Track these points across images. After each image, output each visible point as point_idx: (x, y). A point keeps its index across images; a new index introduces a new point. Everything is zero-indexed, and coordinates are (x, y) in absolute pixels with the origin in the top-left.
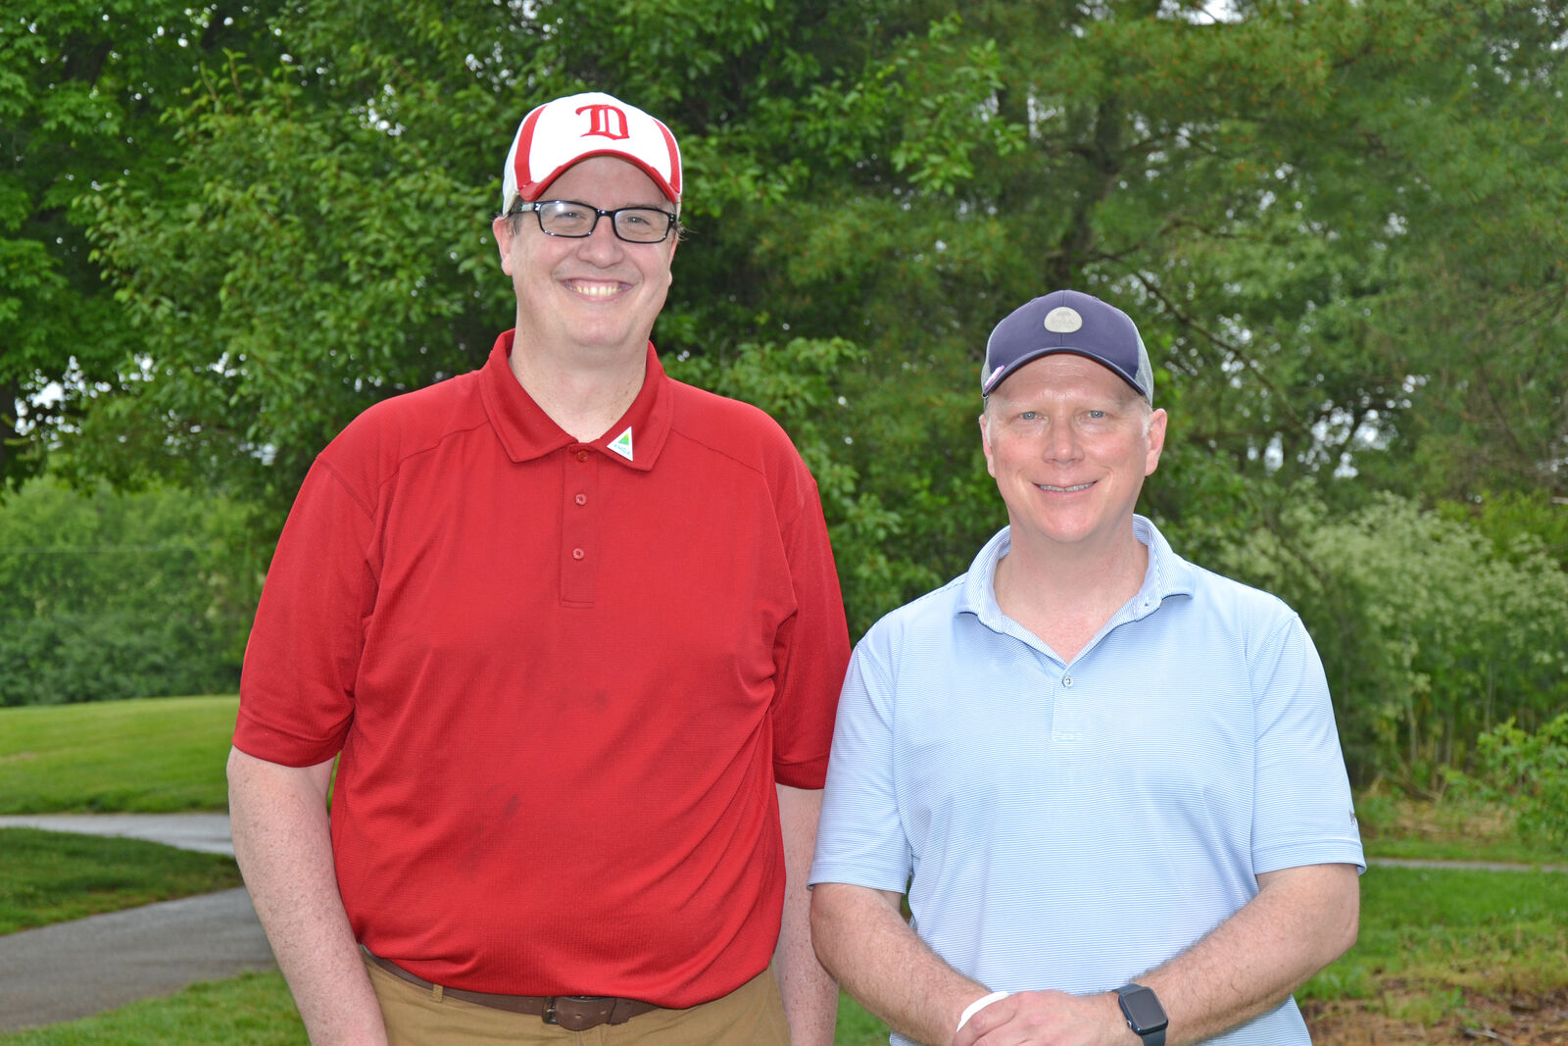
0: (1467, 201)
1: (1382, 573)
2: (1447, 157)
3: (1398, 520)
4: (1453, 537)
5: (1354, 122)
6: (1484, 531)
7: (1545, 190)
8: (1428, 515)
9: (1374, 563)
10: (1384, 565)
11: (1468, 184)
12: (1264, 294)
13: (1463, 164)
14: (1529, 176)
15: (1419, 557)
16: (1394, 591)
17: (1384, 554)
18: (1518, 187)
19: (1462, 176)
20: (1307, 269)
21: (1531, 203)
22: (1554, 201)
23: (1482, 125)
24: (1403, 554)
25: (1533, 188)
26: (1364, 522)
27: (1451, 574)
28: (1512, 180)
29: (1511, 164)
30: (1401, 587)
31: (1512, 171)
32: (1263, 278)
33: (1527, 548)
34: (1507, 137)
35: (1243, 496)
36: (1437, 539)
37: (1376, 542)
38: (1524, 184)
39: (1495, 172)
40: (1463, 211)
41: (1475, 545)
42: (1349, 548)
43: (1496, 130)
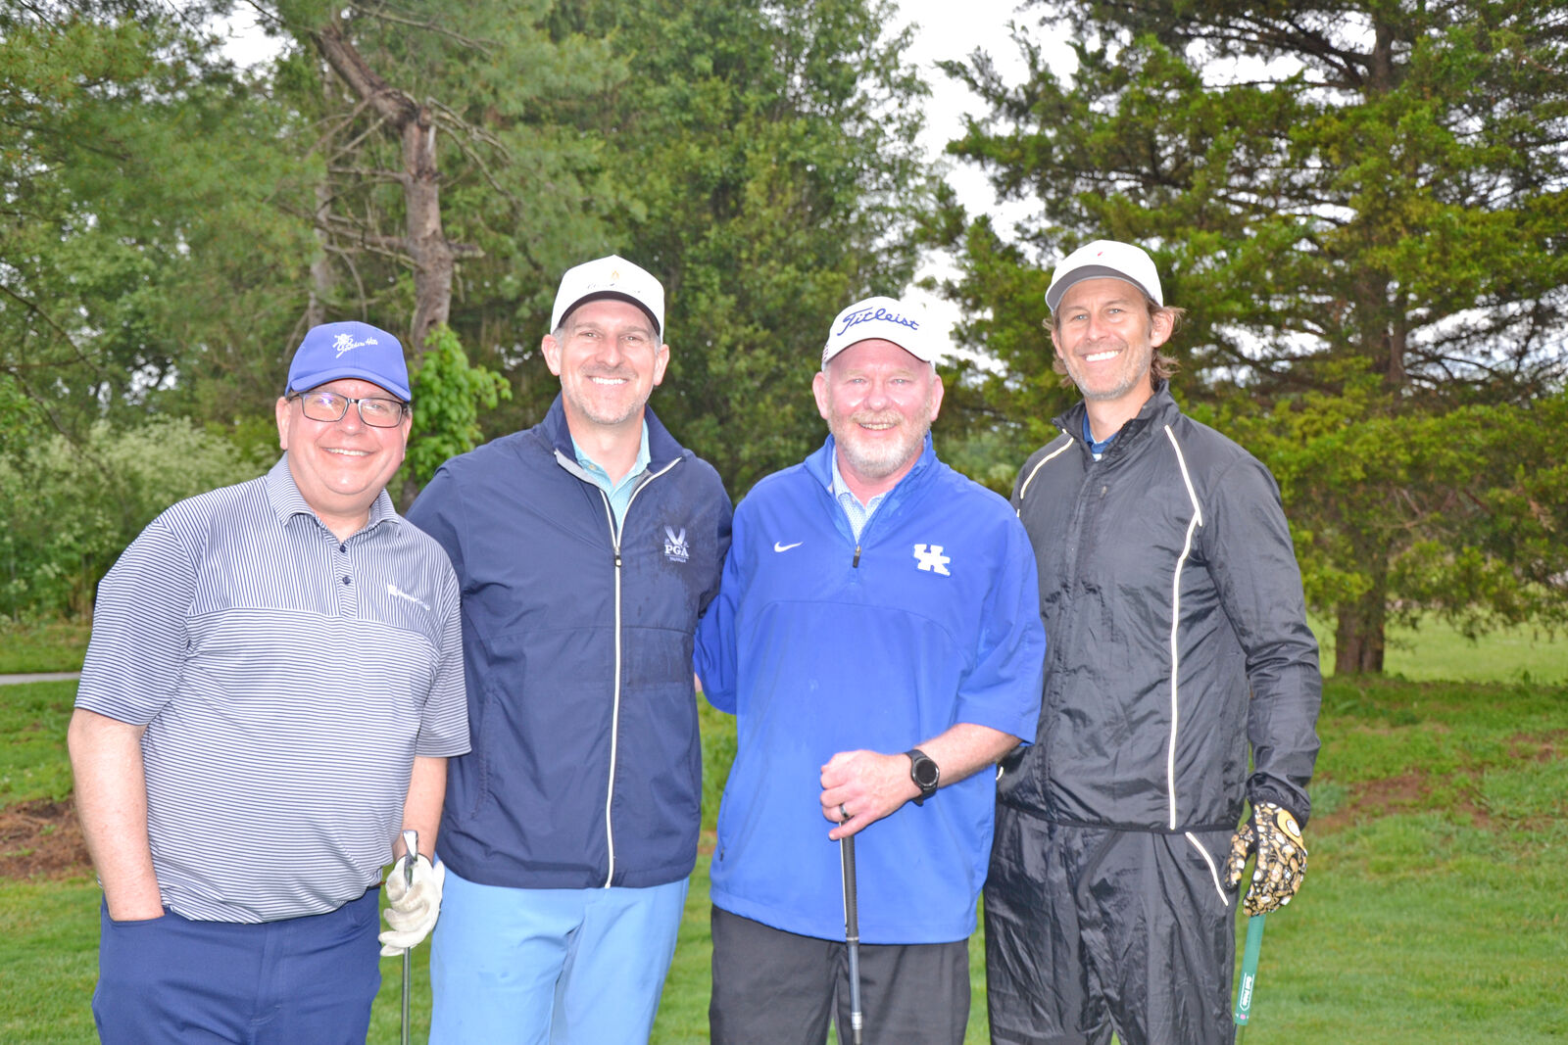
0: (190, 197)
1: (164, 470)
2: (175, 163)
3: (176, 435)
4: (214, 446)
5: (102, 131)
6: (236, 442)
7: (246, 193)
8: (196, 431)
9: (159, 463)
10: (166, 465)
11: (190, 183)
12: (91, 283)
13: (187, 169)
14: (237, 183)
15: (191, 459)
16: (174, 483)
17: (166, 458)
18: (228, 189)
19: (186, 177)
20: (121, 267)
21: (237, 201)
22: (253, 202)
23: (201, 143)
24: (180, 458)
25: (239, 191)
26: (152, 435)
27: (214, 471)
28: (223, 185)
29: (222, 173)
30: (178, 480)
31: (223, 178)
32: (89, 271)
33: (263, 453)
34: (220, 155)
35: (27, 410)
36: (202, 447)
37: (160, 449)
38: (232, 188)
39: (209, 179)
40: (189, 203)
41: (230, 451)
42: (142, 454)
43: (212, 149)
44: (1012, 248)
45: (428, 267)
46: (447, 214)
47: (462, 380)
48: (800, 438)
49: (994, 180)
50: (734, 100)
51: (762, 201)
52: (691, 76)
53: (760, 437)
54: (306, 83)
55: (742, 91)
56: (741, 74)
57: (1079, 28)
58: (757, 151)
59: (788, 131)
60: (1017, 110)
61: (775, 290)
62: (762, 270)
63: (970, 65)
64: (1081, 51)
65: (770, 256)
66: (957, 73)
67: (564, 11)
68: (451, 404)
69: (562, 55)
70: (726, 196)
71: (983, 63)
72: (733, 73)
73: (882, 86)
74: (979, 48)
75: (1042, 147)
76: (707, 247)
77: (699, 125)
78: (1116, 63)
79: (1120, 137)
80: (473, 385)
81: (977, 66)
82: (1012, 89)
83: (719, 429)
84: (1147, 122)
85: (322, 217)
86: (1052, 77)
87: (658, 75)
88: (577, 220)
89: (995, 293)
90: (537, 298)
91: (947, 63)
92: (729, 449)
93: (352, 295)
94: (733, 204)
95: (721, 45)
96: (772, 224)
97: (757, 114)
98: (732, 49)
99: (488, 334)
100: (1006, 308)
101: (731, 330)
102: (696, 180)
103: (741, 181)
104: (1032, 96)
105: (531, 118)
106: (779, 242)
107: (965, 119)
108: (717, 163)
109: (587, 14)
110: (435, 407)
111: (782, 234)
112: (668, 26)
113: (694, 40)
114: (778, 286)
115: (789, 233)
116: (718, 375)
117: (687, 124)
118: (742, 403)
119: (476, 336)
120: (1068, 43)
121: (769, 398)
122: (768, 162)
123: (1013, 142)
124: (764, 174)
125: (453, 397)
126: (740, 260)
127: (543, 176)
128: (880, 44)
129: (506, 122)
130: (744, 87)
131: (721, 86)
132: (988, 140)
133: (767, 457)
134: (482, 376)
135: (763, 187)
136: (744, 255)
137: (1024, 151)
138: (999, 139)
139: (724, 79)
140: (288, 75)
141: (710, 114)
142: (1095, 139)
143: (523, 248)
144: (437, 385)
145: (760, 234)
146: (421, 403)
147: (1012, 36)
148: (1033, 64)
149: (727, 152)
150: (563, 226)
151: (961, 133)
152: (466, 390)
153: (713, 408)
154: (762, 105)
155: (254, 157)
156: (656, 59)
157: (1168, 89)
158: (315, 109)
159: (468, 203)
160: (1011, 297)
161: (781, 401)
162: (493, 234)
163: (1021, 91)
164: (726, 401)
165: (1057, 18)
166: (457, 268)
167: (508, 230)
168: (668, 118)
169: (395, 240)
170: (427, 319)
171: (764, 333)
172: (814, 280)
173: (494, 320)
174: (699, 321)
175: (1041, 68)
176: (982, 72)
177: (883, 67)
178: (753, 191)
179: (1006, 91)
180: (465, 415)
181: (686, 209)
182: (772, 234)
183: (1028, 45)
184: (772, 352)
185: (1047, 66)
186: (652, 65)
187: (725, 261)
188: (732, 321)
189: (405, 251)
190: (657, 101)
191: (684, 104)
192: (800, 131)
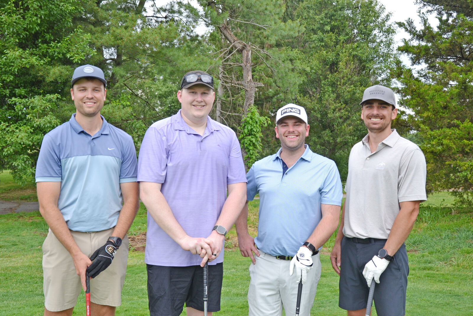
5: (165, 55)
20: (169, 89)
23: (190, 57)
43: (192, 58)
44: (417, 78)
45: (248, 89)
46: (254, 73)
47: (257, 120)
48: (355, 136)
49: (412, 58)
50: (336, 39)
51: (344, 67)
52: (324, 32)
53: (343, 136)
54: (217, 39)
55: (339, 36)
56: (338, 31)
57: (440, 13)
58: (343, 53)
59: (352, 46)
60: (420, 37)
61: (347, 93)
62: (344, 87)
63: (406, 24)
64: (440, 20)
65: (346, 83)
66: (402, 26)
67: (288, 15)
68: (254, 127)
69: (286, 26)
70: (333, 66)
71: (410, 23)
72: (336, 31)
73: (380, 32)
74: (409, 19)
75: (427, 49)
76: (328, 81)
77: (326, 46)
78: (451, 23)
79: (451, 45)
80: (260, 121)
81: (408, 24)
82: (418, 31)
83: (331, 134)
84: (459, 41)
85: (220, 76)
86: (431, 28)
87: (314, 32)
88: (290, 74)
89: (411, 90)
90: (278, 96)
91: (399, 23)
92: (334, 139)
93: (228, 97)
94: (336, 68)
95: (333, 23)
96: (347, 74)
97: (343, 42)
98: (336, 24)
99: (265, 107)
100: (414, 94)
101: (334, 105)
102: (325, 62)
103: (338, 62)
104: (424, 34)
105: (278, 45)
106: (349, 79)
107: (404, 40)
108: (331, 56)
109: (294, 15)
110: (250, 128)
111: (350, 77)
112: (317, 17)
113: (325, 21)
114: (349, 92)
115: (352, 77)
116: (330, 118)
117: (322, 46)
118: (337, 126)
119: (262, 107)
120: (436, 17)
121: (345, 124)
122: (346, 56)
123: (418, 47)
124: (344, 59)
125: (255, 125)
126: (337, 85)
127: (280, 62)
128: (380, 20)
129: (271, 46)
130: (339, 35)
131: (333, 35)
132: (410, 47)
133: (345, 142)
134: (263, 119)
135: (344, 64)
136: (339, 83)
137: (421, 50)
138: (414, 47)
139: (333, 33)
140: (213, 37)
141: (329, 43)
142: (443, 46)
143: (275, 82)
144: (250, 122)
145: (343, 78)
146: (246, 127)
147: (419, 15)
148: (425, 24)
149: (334, 54)
150: (286, 75)
151: (402, 44)
152: (258, 123)
153: (329, 127)
154: (345, 40)
155: (203, 60)
156: (314, 27)
157: (466, 31)
158: (219, 46)
159: (260, 70)
160: (415, 91)
161: (349, 125)
162: (267, 78)
163: (421, 31)
164: (333, 125)
165: (432, 10)
166: (257, 89)
167: (271, 77)
168: (317, 44)
169: (240, 82)
170: (248, 104)
171: (344, 105)
172: (359, 89)
173: (267, 103)
174: (325, 102)
175: (427, 25)
176: (409, 26)
177: (381, 27)
178: (341, 65)
179: (417, 31)
180: (258, 130)
181: (322, 71)
182: (347, 77)
183: (424, 18)
184: (347, 111)
185: (429, 25)
186: (313, 30)
187: (333, 85)
188: (335, 102)
189: (242, 85)
190: (314, 39)
191: (322, 40)
192: (355, 46)
